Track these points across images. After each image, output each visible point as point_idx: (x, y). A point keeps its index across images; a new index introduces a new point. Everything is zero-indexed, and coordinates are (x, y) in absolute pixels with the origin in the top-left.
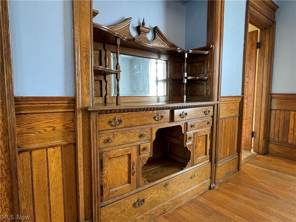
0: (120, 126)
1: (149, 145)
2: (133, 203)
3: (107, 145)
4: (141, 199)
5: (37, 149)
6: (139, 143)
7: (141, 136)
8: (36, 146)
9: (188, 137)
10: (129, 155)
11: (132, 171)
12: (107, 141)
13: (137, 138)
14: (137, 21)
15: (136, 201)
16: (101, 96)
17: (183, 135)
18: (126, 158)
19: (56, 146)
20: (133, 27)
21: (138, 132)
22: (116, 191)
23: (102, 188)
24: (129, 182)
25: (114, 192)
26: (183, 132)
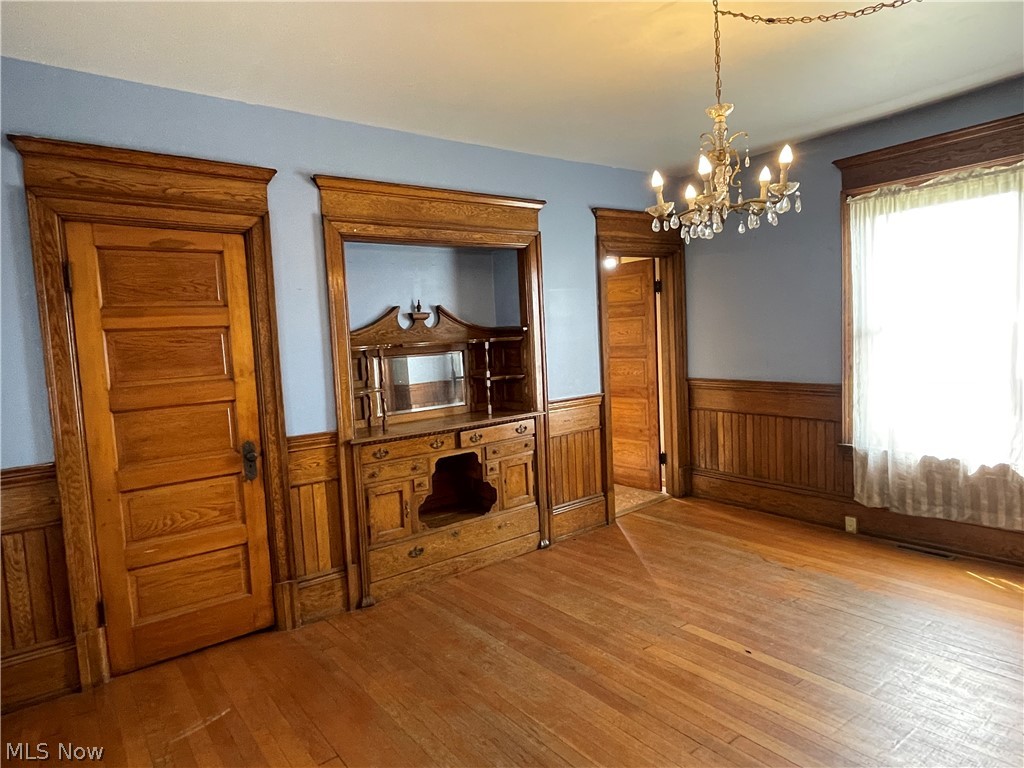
0: (387, 458)
1: (427, 481)
2: (407, 551)
3: (373, 480)
4: (419, 547)
5: (305, 485)
6: (412, 477)
7: (414, 469)
8: (303, 482)
9: (489, 468)
10: (401, 493)
11: (405, 512)
12: (373, 475)
13: (408, 472)
14: (410, 304)
15: (412, 549)
16: (363, 418)
17: (481, 465)
18: (397, 495)
19: (321, 482)
20: (404, 315)
21: (410, 464)
22: (386, 534)
23: (369, 528)
24: (402, 525)
25: (383, 536)
26: (480, 461)
